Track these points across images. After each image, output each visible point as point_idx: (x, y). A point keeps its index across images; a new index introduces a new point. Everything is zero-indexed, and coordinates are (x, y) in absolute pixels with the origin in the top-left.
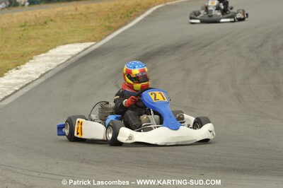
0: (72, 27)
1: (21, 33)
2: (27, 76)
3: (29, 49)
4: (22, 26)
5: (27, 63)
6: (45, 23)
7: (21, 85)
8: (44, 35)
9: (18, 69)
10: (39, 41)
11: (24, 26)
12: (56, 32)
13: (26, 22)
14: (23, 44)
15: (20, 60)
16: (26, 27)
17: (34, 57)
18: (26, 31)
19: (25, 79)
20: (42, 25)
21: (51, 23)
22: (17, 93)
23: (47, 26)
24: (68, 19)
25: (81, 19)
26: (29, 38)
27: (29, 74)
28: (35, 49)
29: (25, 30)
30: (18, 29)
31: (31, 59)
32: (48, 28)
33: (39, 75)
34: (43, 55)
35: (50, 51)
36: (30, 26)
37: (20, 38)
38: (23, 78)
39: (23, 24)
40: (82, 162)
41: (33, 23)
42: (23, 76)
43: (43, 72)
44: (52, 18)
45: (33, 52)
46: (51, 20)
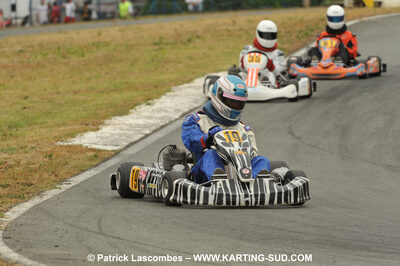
0: (227, 47)
1: (154, 53)
2: (163, 114)
3: (165, 77)
4: (156, 44)
5: (163, 97)
6: (190, 40)
7: (154, 128)
8: (188, 58)
9: (149, 104)
10: (181, 66)
11: (159, 43)
12: (204, 54)
13: (161, 38)
14: (156, 69)
15: (152, 92)
16: (162, 46)
17: (173, 88)
18: (162, 52)
19: (161, 118)
20: (184, 44)
21: (198, 40)
22: (148, 138)
23: (191, 45)
24: (222, 36)
25: (240, 37)
26: (167, 61)
27: (166, 112)
28: (174, 76)
29: (160, 49)
30: (151, 48)
31: (169, 91)
32: (194, 48)
33: (180, 113)
34: (186, 85)
35: (196, 81)
36: (167, 44)
37: (153, 60)
38: (156, 118)
39: (157, 41)
40: (240, 239)
41: (172, 41)
42: (157, 115)
43: (186, 110)
44: (199, 34)
45: (171, 81)
46: (198, 37)
